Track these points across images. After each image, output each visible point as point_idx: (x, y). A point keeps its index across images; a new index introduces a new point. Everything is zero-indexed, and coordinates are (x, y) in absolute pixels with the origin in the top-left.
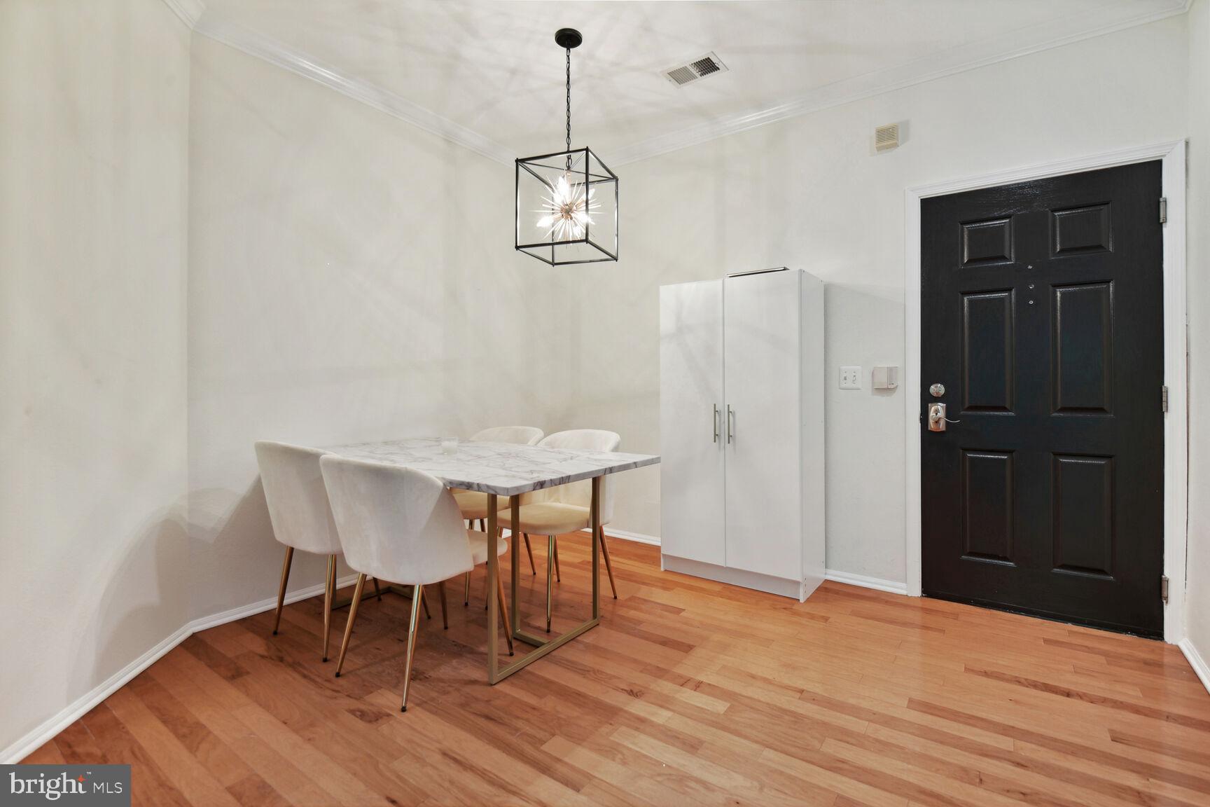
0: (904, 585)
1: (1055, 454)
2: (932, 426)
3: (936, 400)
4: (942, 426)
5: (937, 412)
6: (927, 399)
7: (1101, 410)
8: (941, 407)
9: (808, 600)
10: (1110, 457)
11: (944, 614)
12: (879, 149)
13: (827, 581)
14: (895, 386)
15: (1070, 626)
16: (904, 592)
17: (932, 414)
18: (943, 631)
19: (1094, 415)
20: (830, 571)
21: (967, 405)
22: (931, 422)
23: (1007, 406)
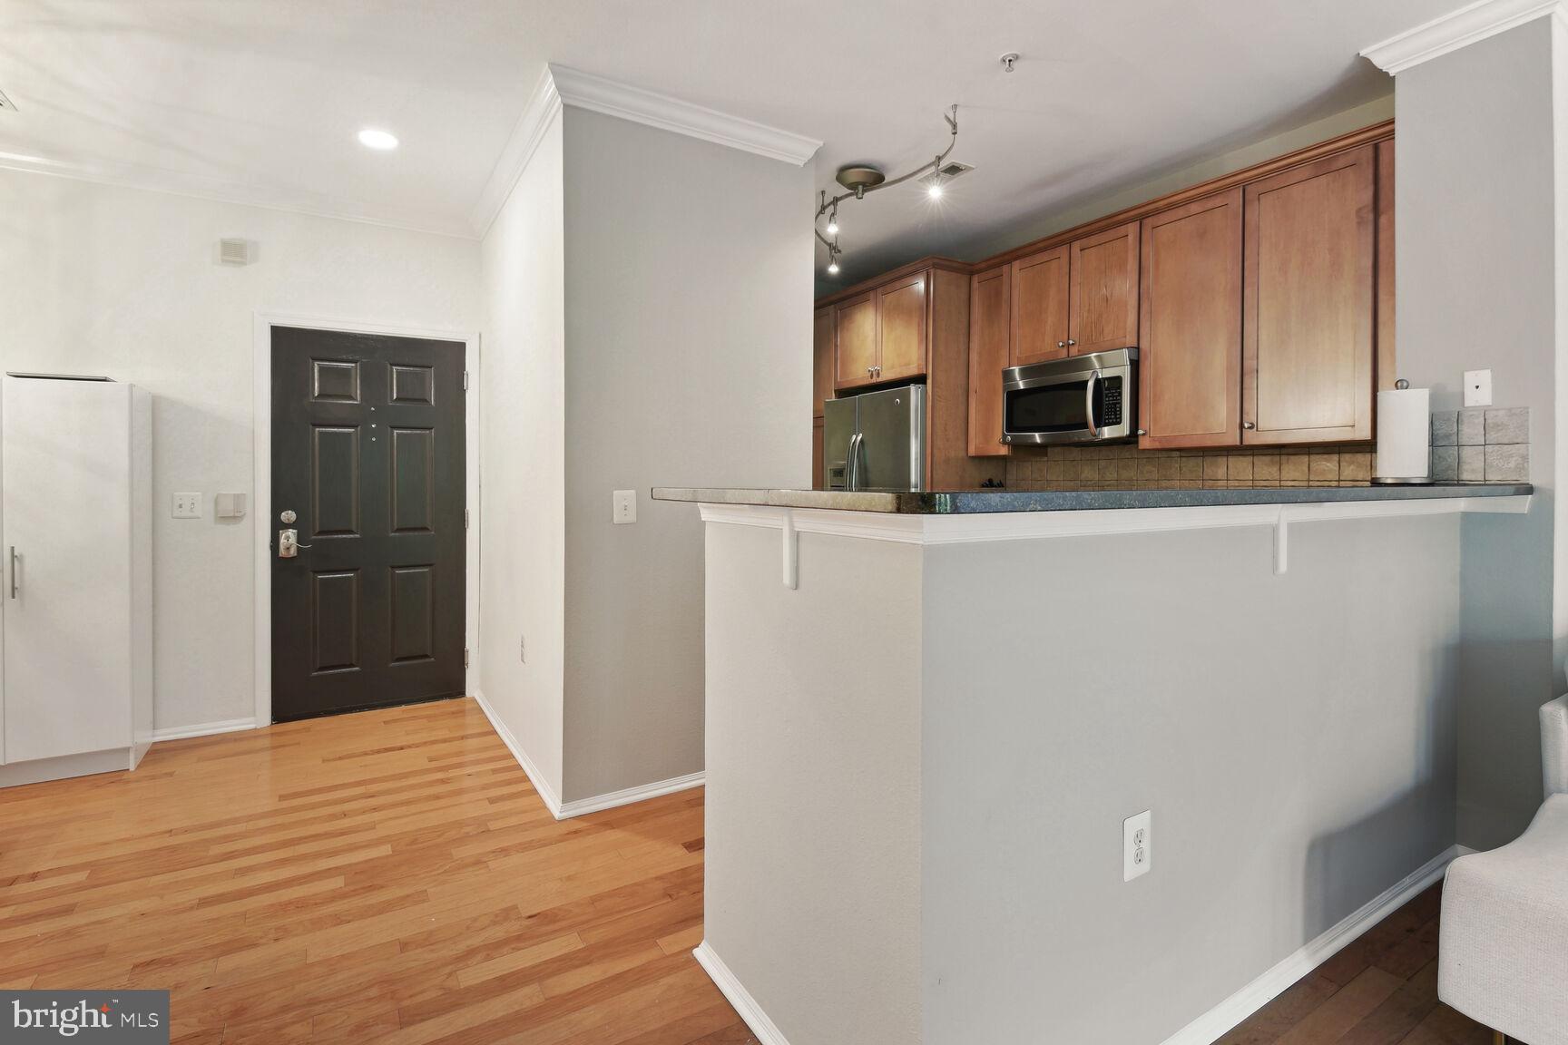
0: (252, 719)
1: (393, 567)
2: (282, 552)
3: (287, 526)
4: (293, 552)
5: (288, 538)
6: (277, 526)
7: (425, 529)
8: (291, 533)
9: (139, 767)
10: (431, 565)
11: (297, 731)
12: (223, 261)
13: (155, 743)
14: (242, 513)
15: (403, 707)
16: (252, 726)
17: (283, 541)
18: (299, 744)
19: (421, 533)
20: (158, 732)
21: (317, 530)
22: (282, 547)
23: (354, 529)
